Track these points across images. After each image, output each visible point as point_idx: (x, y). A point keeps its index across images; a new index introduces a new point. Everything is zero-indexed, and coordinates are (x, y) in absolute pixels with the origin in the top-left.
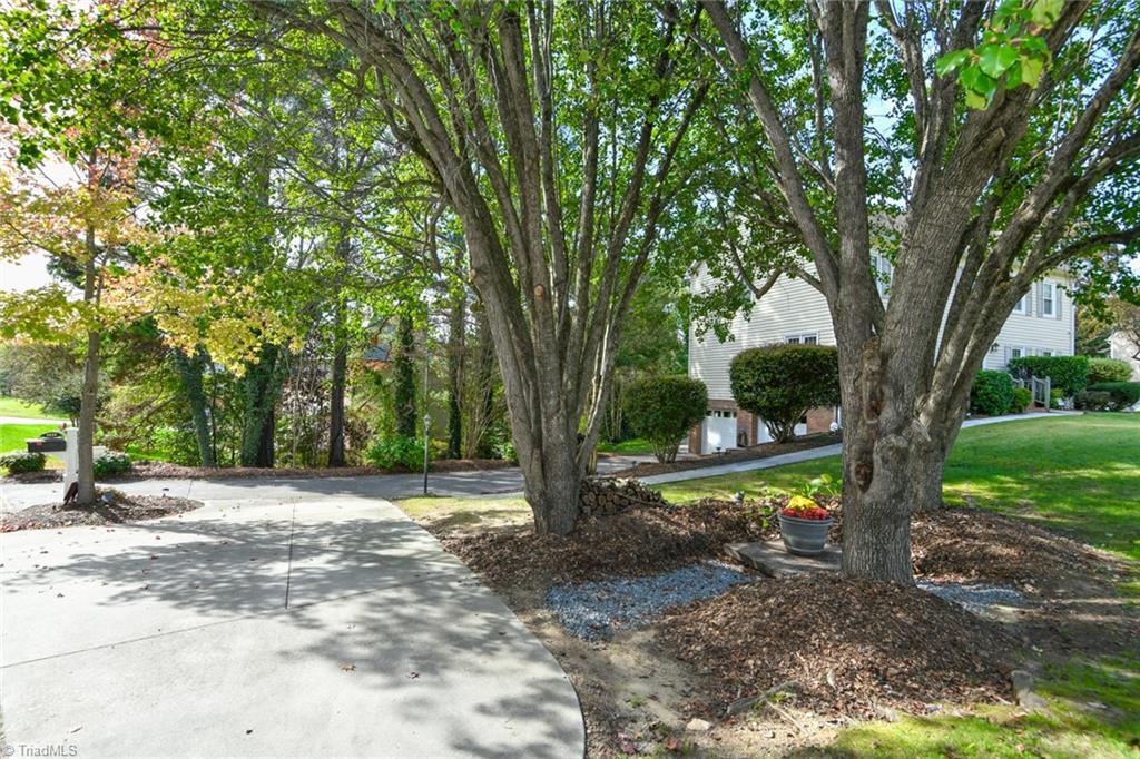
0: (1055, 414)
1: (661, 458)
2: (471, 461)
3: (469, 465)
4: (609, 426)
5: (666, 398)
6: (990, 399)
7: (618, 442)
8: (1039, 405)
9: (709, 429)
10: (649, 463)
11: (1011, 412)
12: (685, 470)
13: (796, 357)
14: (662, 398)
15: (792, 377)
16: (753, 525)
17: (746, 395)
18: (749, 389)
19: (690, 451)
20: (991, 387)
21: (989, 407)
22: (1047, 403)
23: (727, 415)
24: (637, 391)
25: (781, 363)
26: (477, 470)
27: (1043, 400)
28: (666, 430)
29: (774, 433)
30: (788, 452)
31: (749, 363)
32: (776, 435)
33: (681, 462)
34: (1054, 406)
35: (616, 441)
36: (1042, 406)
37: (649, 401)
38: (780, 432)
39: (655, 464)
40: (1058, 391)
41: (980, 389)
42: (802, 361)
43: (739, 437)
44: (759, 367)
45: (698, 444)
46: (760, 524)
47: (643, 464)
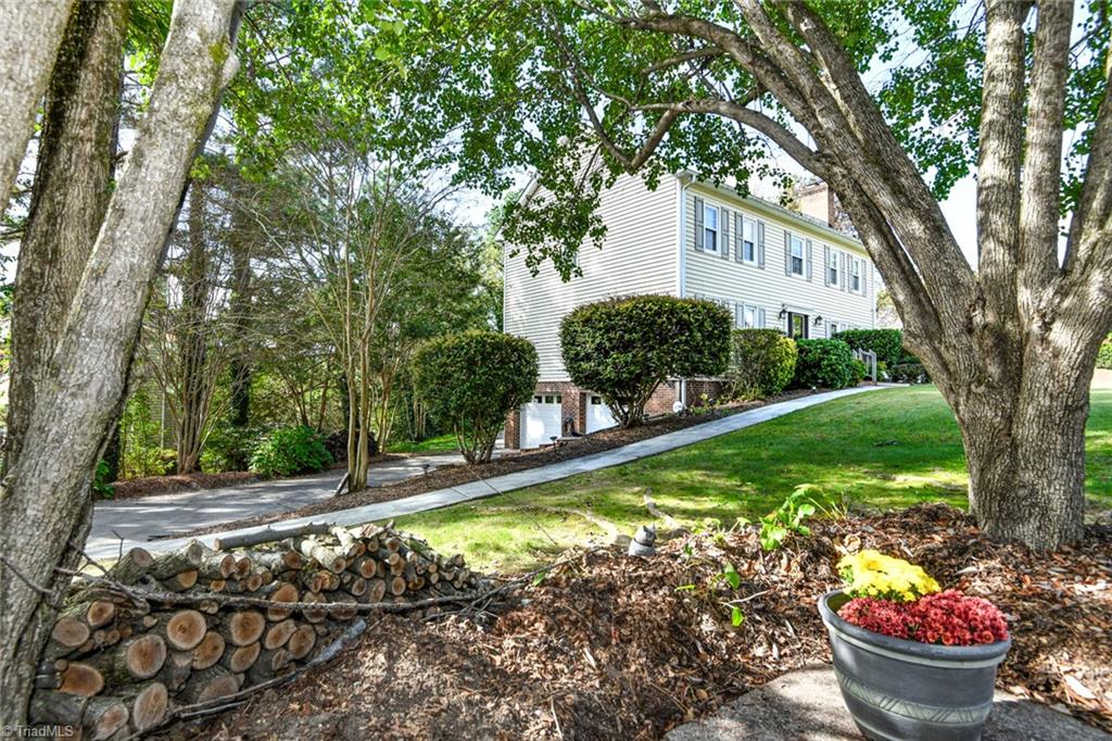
0: (882, 386)
1: (469, 457)
2: (187, 478)
3: (181, 483)
4: (412, 420)
5: (475, 363)
6: (833, 371)
7: (422, 441)
8: (868, 379)
9: (528, 419)
10: (453, 466)
11: (850, 386)
12: (505, 473)
13: (650, 309)
14: (471, 362)
15: (645, 338)
16: (707, 625)
17: (585, 365)
18: (588, 358)
19: (507, 446)
20: (834, 357)
21: (832, 380)
22: (874, 376)
23: (549, 400)
24: (431, 355)
25: (630, 318)
26: (195, 490)
27: (870, 373)
28: (476, 414)
29: (618, 414)
30: (641, 438)
31: (587, 321)
32: (621, 418)
33: (500, 461)
34: (880, 379)
35: (420, 439)
36: (870, 379)
37: (450, 369)
38: (626, 414)
39: (461, 466)
40: (883, 365)
41: (823, 359)
42: (658, 314)
43: (565, 426)
44: (601, 325)
45: (515, 437)
46: (723, 617)
47: (443, 467)
